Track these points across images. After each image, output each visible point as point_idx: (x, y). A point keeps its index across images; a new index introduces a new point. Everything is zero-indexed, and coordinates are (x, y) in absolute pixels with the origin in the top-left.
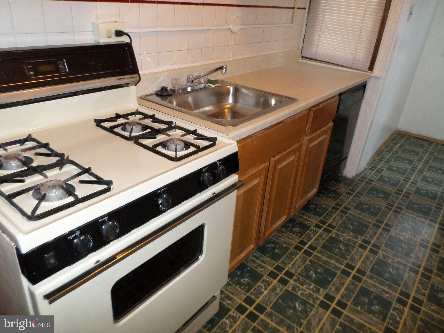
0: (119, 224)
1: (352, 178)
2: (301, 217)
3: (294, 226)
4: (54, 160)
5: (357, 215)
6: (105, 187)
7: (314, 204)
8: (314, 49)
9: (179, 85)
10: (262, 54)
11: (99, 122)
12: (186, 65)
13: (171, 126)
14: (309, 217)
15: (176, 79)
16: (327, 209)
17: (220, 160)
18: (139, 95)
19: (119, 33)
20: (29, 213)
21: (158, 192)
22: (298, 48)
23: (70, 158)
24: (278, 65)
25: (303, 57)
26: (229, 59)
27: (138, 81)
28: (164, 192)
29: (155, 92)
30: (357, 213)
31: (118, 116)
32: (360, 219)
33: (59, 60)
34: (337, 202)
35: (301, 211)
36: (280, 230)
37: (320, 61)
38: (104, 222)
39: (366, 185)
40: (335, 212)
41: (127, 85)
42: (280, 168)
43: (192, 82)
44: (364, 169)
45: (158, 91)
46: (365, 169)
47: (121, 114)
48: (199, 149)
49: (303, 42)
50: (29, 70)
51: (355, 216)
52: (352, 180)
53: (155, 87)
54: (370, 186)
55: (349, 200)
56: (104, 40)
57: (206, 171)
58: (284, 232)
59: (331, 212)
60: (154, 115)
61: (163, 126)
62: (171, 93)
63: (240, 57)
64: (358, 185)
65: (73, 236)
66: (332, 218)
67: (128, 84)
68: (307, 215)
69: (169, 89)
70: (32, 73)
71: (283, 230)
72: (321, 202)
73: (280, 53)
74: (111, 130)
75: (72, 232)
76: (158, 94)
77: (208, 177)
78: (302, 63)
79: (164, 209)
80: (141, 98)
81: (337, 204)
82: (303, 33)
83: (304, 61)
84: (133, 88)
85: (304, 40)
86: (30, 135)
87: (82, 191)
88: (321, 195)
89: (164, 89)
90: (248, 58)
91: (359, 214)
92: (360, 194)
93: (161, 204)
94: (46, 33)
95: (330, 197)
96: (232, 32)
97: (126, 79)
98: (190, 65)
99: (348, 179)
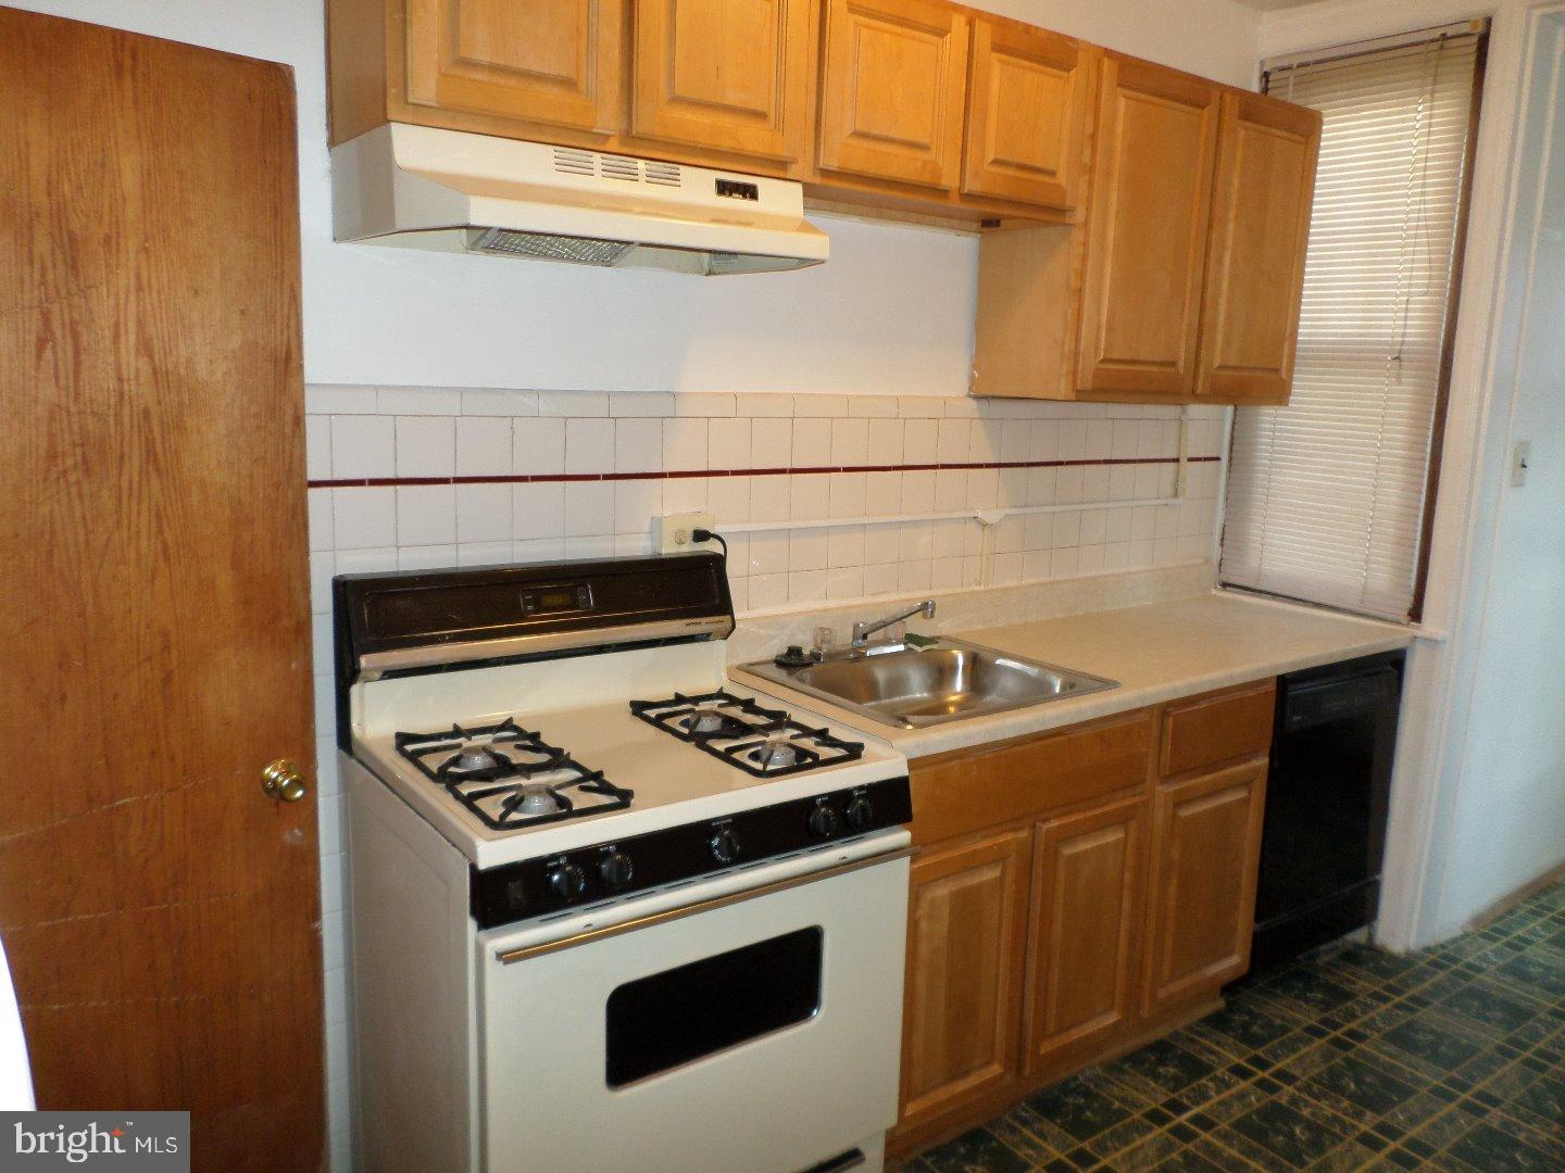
0: (633, 863)
1: (1407, 953)
2: (1192, 1041)
3: (1162, 1062)
4: (544, 758)
5: (1384, 1058)
6: (615, 799)
7: (1250, 1013)
8: (1253, 563)
9: (829, 642)
10: (1081, 575)
11: (638, 708)
12: (859, 601)
13: (779, 720)
14: (1218, 1043)
15: (822, 629)
16: (1284, 1030)
17: (861, 788)
18: (736, 662)
19: (701, 536)
20: (496, 818)
21: (714, 824)
22: (1207, 561)
23: (572, 757)
24: (1133, 605)
25: (1225, 585)
26: (977, 588)
27: (729, 629)
28: (726, 826)
29: (774, 657)
30: (1385, 1053)
31: (680, 699)
32: (1392, 1068)
33: (578, 586)
34: (1327, 1015)
35: (1198, 1025)
36: (1116, 1065)
37: (1275, 596)
38: (607, 854)
39: (1449, 980)
40: (1312, 1041)
41: (705, 637)
42: (1070, 856)
43: (865, 637)
44: (1461, 933)
45: (782, 656)
46: (1466, 935)
47: (688, 695)
48: (818, 763)
49: (1222, 545)
50: (527, 602)
51: (1374, 1060)
52: (1407, 961)
53: (778, 648)
54: (1466, 984)
55: (1373, 1014)
56: (669, 549)
57: (824, 804)
58: (1128, 1072)
59: (1299, 1040)
60: (752, 701)
61: (762, 720)
62: (808, 661)
63: (1009, 584)
64: (1420, 977)
65: (555, 863)
66: (1294, 1057)
67: (709, 635)
68: (1213, 1037)
69: (806, 652)
70: (530, 607)
71: (1126, 1067)
72: (1274, 1011)
73: (1143, 572)
74: (658, 722)
75: (554, 857)
76: (781, 663)
77: (826, 816)
78: (1220, 599)
79: (724, 859)
80: (739, 668)
81: (1325, 1022)
82: (1219, 521)
83: (1228, 595)
84: (719, 646)
85: (1223, 539)
86: (511, 719)
87: (580, 800)
88: (1279, 991)
89: (794, 652)
90: (1033, 585)
91: (1391, 1055)
92: (1420, 1001)
93: (716, 847)
94: (564, 538)
95: (1307, 1000)
96: (984, 525)
97: (703, 625)
98: (869, 600)
99: (1392, 957)
